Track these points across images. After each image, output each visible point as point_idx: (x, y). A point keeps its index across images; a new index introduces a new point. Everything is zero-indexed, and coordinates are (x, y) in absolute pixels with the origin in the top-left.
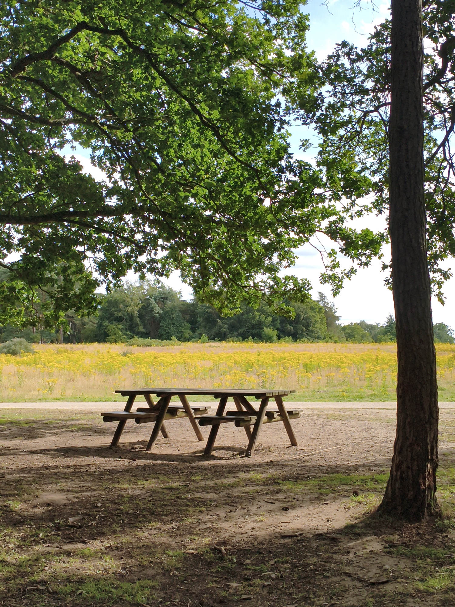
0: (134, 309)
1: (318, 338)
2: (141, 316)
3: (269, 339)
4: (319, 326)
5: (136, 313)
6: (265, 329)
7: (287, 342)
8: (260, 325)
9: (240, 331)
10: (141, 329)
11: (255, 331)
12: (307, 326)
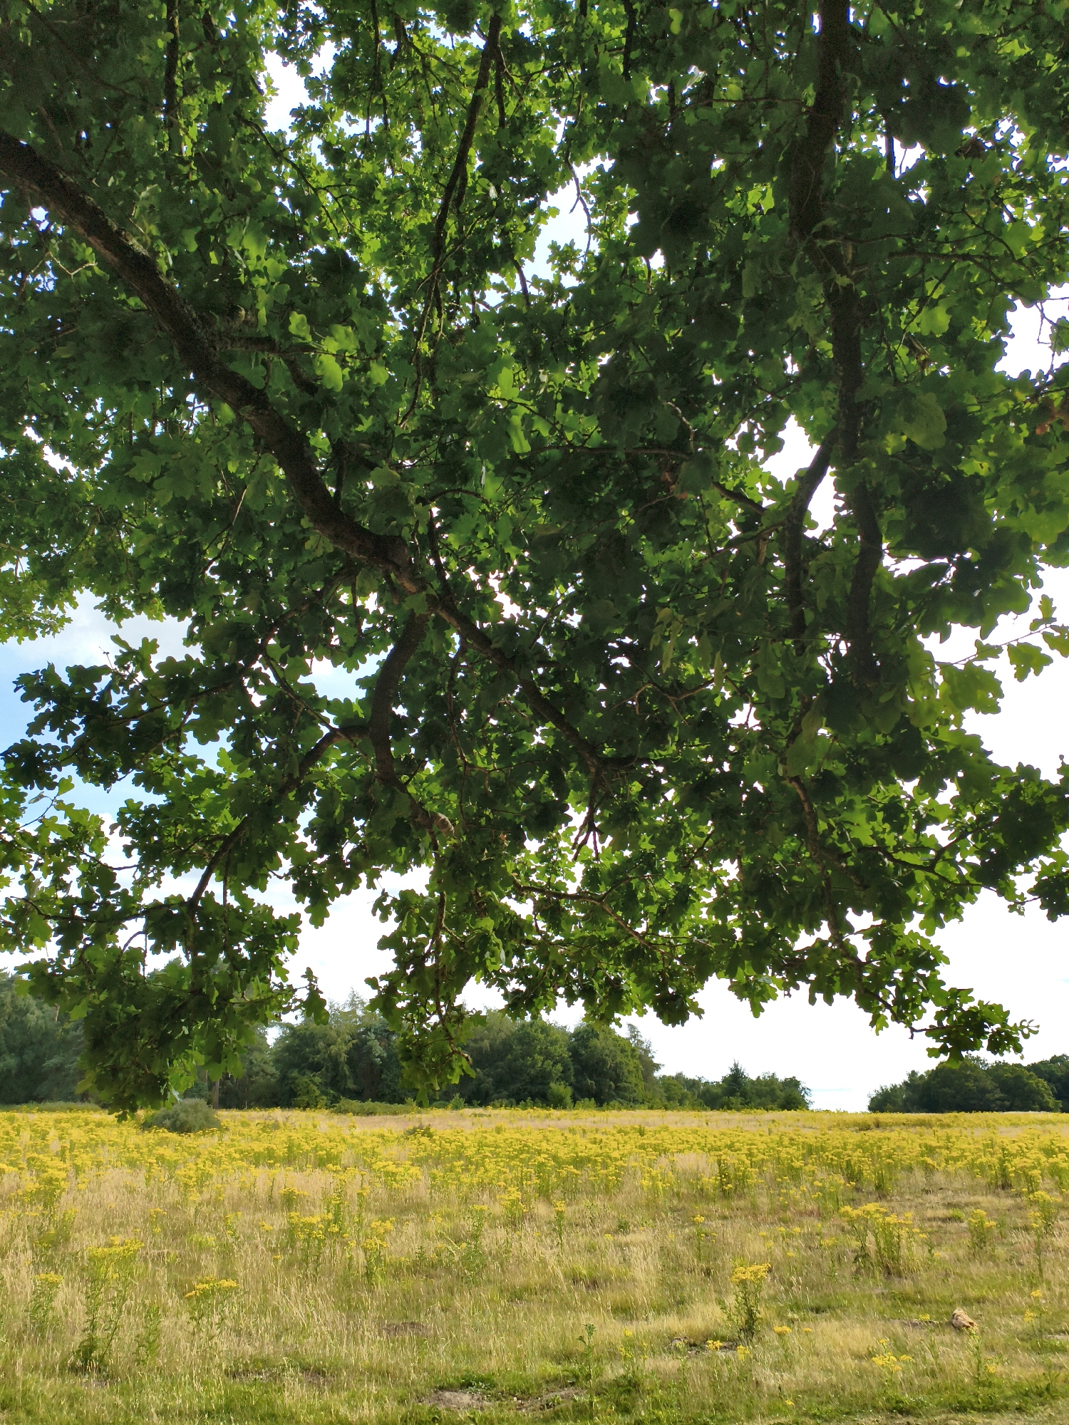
0: (341, 1049)
1: (635, 1101)
2: (350, 1062)
3: (558, 1103)
4: (633, 1079)
5: (344, 1057)
6: (552, 1085)
7: (588, 1107)
8: (544, 1077)
9: (512, 1087)
10: (351, 1085)
11: (535, 1089)
12: (617, 1079)
